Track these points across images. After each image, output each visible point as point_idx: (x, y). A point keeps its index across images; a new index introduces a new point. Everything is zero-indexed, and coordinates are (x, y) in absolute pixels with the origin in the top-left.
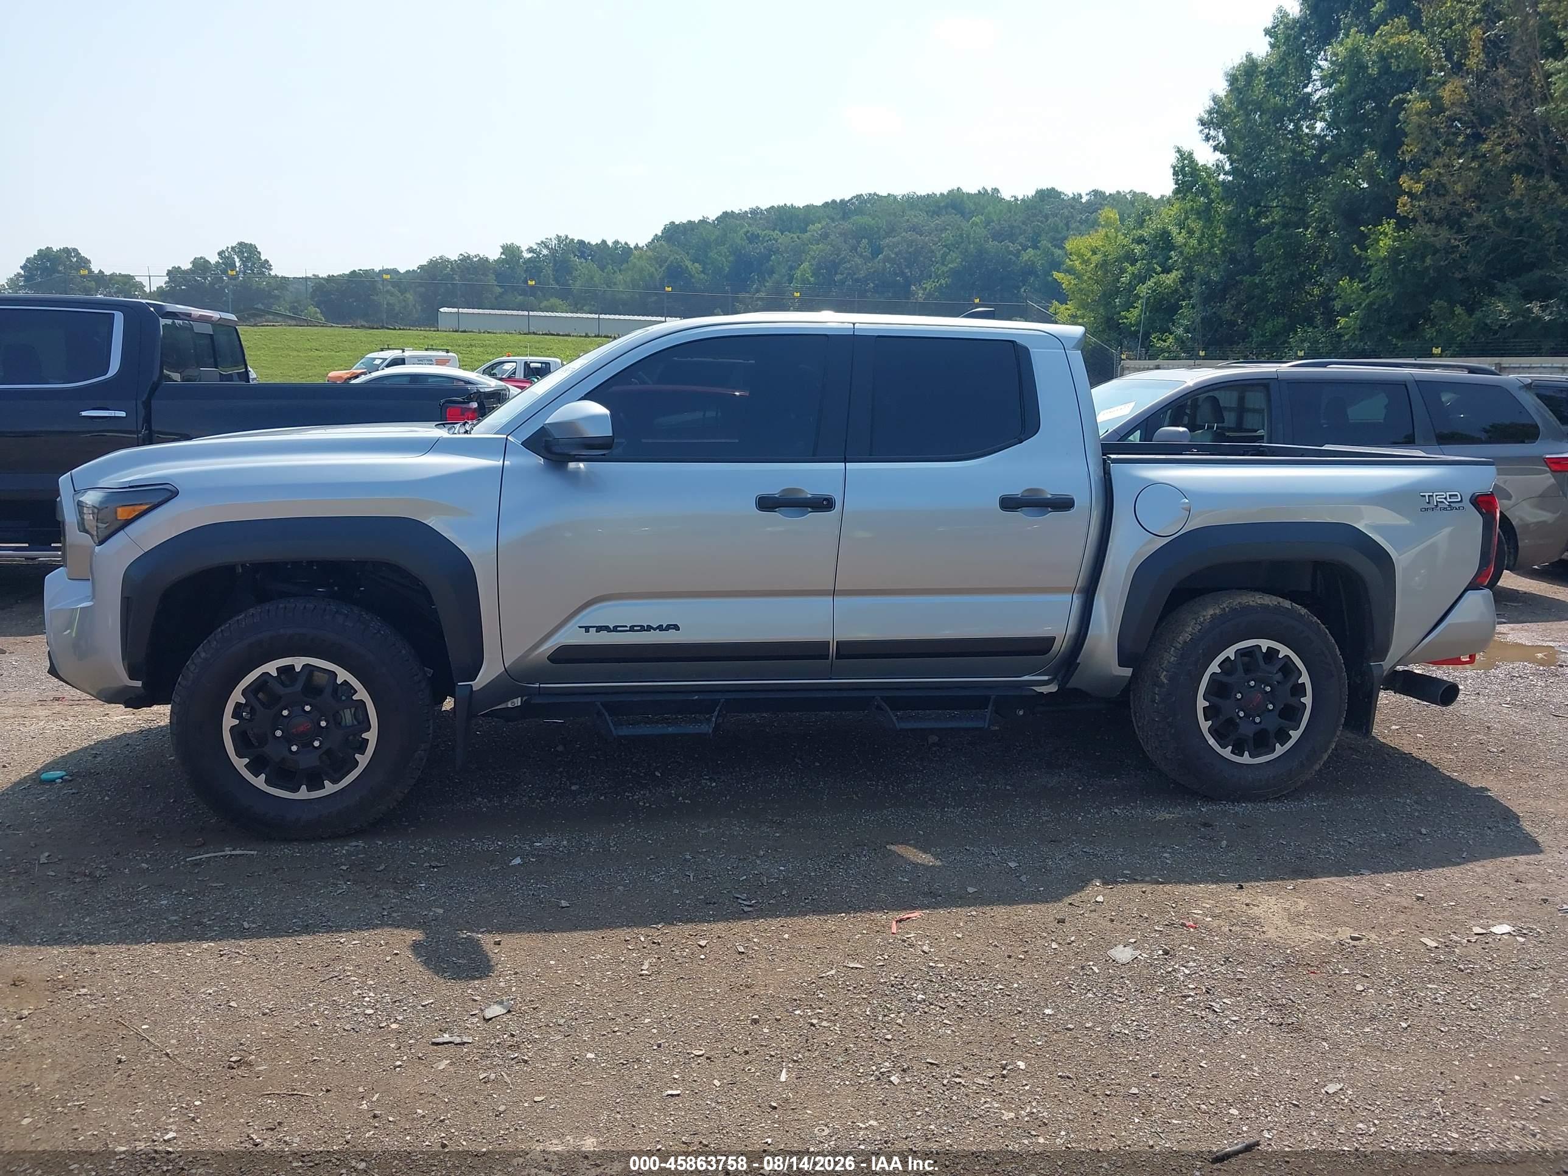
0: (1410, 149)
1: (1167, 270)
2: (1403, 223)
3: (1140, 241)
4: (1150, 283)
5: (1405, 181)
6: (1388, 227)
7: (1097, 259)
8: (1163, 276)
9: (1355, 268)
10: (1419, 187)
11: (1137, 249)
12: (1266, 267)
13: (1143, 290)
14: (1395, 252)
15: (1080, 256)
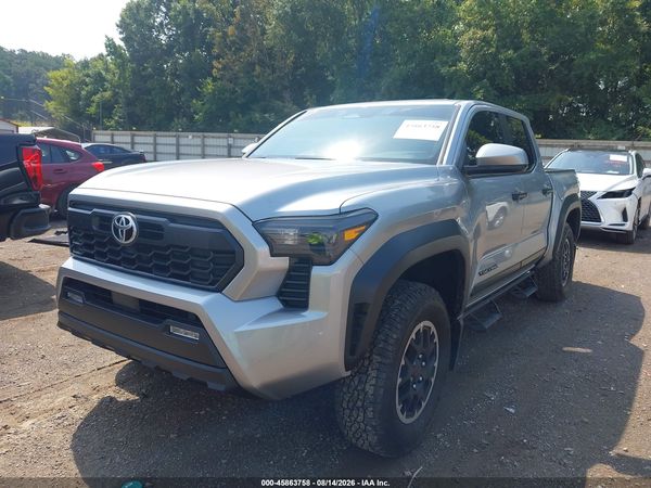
0: (216, 51)
1: (105, 91)
2: (215, 79)
3: (88, 76)
4: (98, 96)
5: (215, 63)
6: (209, 80)
7: (65, 83)
8: (104, 93)
9: (198, 95)
10: (220, 66)
11: (87, 80)
12: (153, 93)
13: (96, 98)
14: (214, 91)
15: (56, 80)
